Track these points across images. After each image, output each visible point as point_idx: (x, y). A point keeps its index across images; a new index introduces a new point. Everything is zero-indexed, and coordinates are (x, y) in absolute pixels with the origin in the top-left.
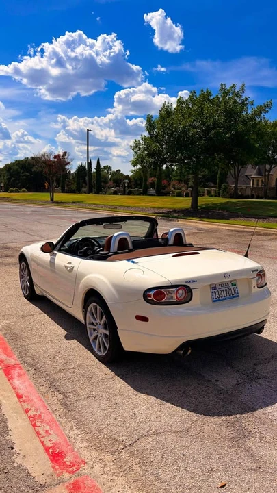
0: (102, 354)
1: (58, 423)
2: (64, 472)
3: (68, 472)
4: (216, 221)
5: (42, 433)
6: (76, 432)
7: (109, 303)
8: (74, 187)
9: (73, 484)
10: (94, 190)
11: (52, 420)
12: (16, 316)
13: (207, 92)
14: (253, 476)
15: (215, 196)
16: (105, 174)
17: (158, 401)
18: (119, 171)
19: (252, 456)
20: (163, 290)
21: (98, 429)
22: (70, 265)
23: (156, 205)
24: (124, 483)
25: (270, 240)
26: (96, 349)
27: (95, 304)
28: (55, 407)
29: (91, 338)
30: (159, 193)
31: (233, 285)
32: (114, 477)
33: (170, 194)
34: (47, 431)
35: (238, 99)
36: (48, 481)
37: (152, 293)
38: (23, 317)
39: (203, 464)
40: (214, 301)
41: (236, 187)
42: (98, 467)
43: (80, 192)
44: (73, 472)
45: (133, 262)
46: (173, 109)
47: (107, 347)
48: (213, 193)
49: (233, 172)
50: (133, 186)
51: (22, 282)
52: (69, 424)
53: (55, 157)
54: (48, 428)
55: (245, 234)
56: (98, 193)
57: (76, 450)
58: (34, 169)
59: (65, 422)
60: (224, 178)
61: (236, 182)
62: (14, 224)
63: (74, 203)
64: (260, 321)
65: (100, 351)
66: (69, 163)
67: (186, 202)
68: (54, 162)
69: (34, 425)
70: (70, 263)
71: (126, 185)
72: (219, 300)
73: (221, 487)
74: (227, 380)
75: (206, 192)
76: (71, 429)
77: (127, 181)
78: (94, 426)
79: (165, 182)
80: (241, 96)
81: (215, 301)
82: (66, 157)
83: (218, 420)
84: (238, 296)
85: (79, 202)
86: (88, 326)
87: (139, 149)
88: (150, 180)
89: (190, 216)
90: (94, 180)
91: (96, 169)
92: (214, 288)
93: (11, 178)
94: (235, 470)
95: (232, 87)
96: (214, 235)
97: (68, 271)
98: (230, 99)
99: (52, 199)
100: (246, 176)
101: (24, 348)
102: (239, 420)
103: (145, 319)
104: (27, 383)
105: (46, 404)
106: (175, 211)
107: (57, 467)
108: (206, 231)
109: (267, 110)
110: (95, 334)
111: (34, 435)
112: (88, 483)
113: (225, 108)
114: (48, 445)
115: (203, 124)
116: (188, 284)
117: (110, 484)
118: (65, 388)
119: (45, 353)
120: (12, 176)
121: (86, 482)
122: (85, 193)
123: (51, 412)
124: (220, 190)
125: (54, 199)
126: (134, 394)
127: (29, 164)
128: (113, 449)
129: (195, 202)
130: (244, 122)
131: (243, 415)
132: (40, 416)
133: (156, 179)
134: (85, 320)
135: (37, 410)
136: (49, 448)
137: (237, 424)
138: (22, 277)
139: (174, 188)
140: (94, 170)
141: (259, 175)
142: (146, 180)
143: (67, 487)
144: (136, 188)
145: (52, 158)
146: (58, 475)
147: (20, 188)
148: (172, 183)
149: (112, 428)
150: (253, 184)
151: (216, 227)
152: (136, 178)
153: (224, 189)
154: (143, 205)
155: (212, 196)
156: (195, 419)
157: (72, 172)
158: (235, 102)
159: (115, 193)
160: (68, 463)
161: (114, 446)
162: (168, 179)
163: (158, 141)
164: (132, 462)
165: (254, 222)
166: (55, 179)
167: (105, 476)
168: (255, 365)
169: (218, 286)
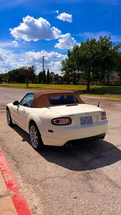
0: (36, 147)
1: (13, 173)
2: (12, 191)
3: (13, 191)
4: (97, 95)
5: (6, 176)
6: (20, 176)
7: (38, 125)
8: (38, 81)
9: (14, 195)
10: (46, 83)
11: (10, 172)
12: (4, 132)
13: (94, 39)
14: (89, 194)
15: (99, 85)
16: (52, 76)
17: (56, 165)
18: (57, 74)
19: (91, 186)
20: (59, 119)
21: (29, 176)
22: (24, 110)
23: (72, 89)
24: (35, 195)
25: (119, 103)
26: (33, 145)
27: (33, 126)
28: (12, 167)
29: (32, 141)
30: (75, 84)
31: (90, 118)
32: (31, 193)
33: (79, 84)
34: (7, 176)
35: (107, 42)
36: (4, 194)
37: (55, 120)
38: (6, 133)
39: (69, 189)
41: (108, 81)
42: (26, 190)
43: (40, 83)
44: (15, 191)
45: (49, 108)
46: (79, 47)
47: (37, 143)
48: (98, 84)
49: (106, 75)
50: (63, 81)
51: (8, 119)
52: (17, 173)
53: (29, 68)
54: (8, 175)
55: (109, 101)
56: (48, 83)
57: (18, 183)
58: (20, 74)
59: (16, 173)
60: (103, 77)
61: (108, 79)
62: (10, 96)
63: (36, 88)
64: (103, 133)
65: (35, 146)
66: (35, 71)
67: (84, 88)
68: (28, 70)
69: (3, 174)
70: (24, 109)
71: (60, 80)
72: (83, 124)
73: (75, 198)
74: (87, 158)
75: (95, 83)
76: (18, 175)
77: (60, 78)
78: (27, 174)
79: (77, 79)
80: (109, 41)
81: (82, 124)
82: (33, 68)
83: (80, 173)
85: (39, 88)
86: (31, 135)
87: (64, 64)
88: (71, 78)
89: (86, 93)
90: (46, 78)
91: (47, 74)
92: (81, 119)
93: (11, 77)
94: (82, 191)
95: (105, 37)
96: (95, 101)
97: (24, 113)
98: (104, 42)
99: (27, 86)
100: (113, 76)
101: (4, 145)
102: (88, 173)
103: (52, 131)
104: (3, 158)
105: (9, 166)
106: (80, 91)
107: (9, 189)
108: (92, 99)
109: (120, 47)
110: (33, 139)
111: (2, 177)
112: (20, 195)
113: (102, 46)
114: (7, 181)
115: (92, 53)
116: (70, 117)
117: (30, 196)
118: (18, 160)
119: (13, 146)
120: (11, 76)
121: (19, 195)
122: (42, 84)
123: (10, 168)
124: (101, 82)
125: (28, 86)
126: (46, 163)
127: (19, 71)
128: (34, 183)
129: (88, 87)
130: (110, 52)
131: (91, 171)
132: (6, 170)
133: (73, 78)
134: (30, 132)
135: (5, 168)
136: (7, 182)
137: (87, 174)
138: (7, 116)
139: (81, 82)
140: (46, 74)
141: (119, 76)
142: (69, 78)
143: (12, 196)
144: (65, 82)
145: (27, 69)
146: (9, 192)
147: (14, 82)
148: (80, 79)
149: (34, 175)
150: (116, 80)
151: (97, 98)
152: (65, 77)
153: (103, 82)
154: (66, 88)
155: (97, 85)
156: (70, 172)
157: (37, 75)
158: (106, 43)
159: (55, 84)
160: (14, 188)
161: (34, 182)
162: (79, 78)
163: (72, 61)
164: (40, 187)
165: (114, 96)
166: (28, 77)
167: (28, 193)
168: (101, 152)
169: (83, 118)
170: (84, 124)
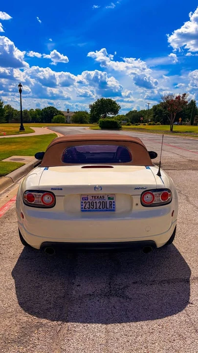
20: (33, 194)
31: (109, 198)
37: (26, 195)
40: (82, 211)
53: (177, 98)
68: (176, 101)
72: (86, 211)
82: (185, 98)
84: (114, 210)
92: (84, 199)
93: (156, 115)
99: (171, 130)
103: (23, 216)
116: (52, 191)
145: (174, 99)
147: (157, 122)
169: (90, 198)
170: (89, 211)
